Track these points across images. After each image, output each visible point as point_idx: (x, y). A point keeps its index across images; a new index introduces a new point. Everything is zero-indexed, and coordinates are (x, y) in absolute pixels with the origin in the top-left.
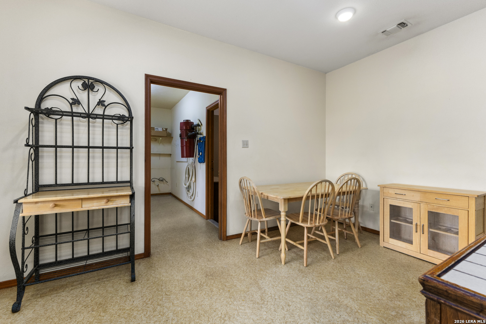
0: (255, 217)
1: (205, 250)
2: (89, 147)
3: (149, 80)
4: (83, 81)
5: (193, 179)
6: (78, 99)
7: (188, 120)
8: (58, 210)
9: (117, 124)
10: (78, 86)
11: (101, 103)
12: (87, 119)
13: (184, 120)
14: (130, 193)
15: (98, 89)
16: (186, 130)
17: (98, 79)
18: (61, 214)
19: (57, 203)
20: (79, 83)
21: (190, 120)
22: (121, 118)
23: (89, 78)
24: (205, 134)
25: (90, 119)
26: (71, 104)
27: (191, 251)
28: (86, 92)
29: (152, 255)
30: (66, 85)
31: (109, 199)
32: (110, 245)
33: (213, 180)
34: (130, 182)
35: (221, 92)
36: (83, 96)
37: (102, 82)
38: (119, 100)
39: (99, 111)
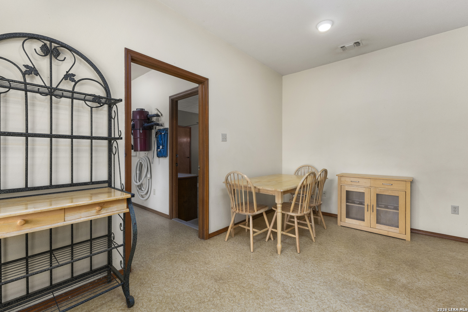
0: (246, 211)
1: (192, 252)
2: (51, 136)
3: (129, 58)
4: (43, 44)
6: (34, 67)
7: (142, 109)
8: (28, 229)
9: (92, 108)
10: (35, 49)
11: (69, 76)
12: (49, 97)
13: (137, 109)
14: (129, 196)
15: (65, 58)
16: (141, 120)
17: (66, 44)
19: (27, 218)
20: (37, 45)
21: (144, 109)
22: (96, 99)
23: (52, 41)
24: (167, 125)
25: (53, 97)
26: (24, 74)
27: (178, 256)
28: (47, 59)
29: (133, 269)
30: (16, 44)
31: (101, 206)
32: (82, 267)
33: (177, 176)
34: (109, 181)
35: (202, 81)
37: (71, 49)
38: (93, 75)
39: (67, 86)
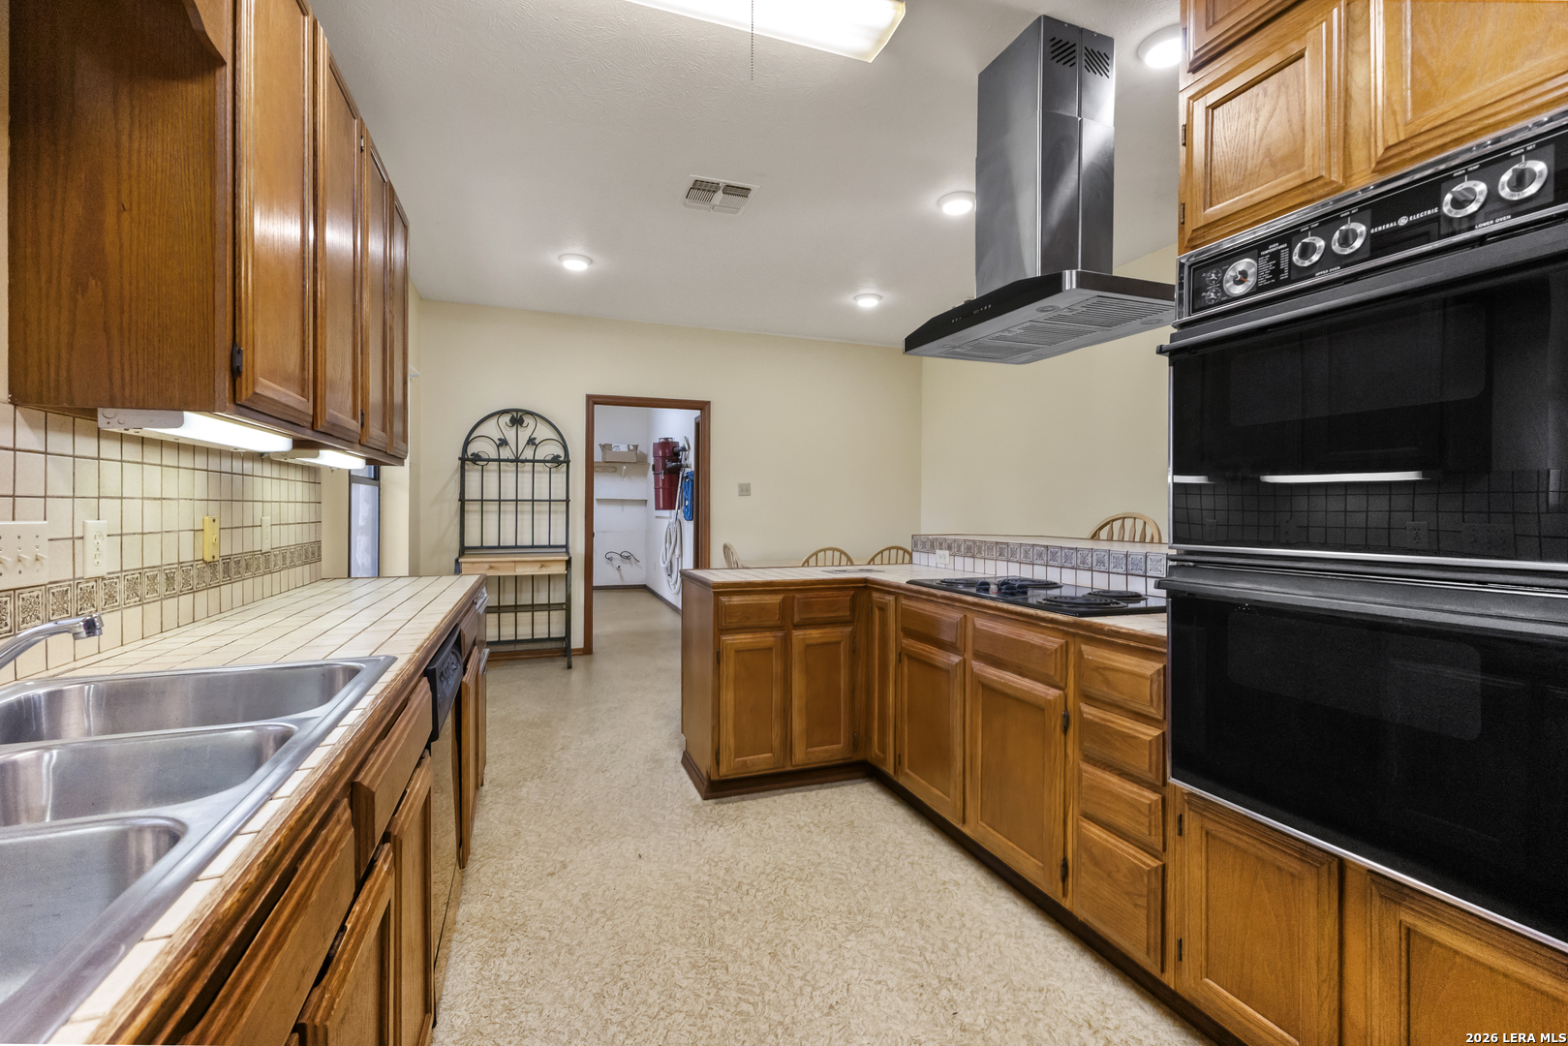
2: (516, 501)
3: (591, 403)
4: (512, 415)
5: (677, 551)
6: (505, 439)
7: (666, 439)
8: (493, 573)
9: (551, 469)
10: (506, 422)
11: (531, 441)
12: (516, 465)
13: (659, 440)
14: (567, 558)
15: (528, 423)
16: (664, 457)
17: (528, 410)
18: (504, 577)
19: (492, 565)
20: (507, 418)
22: (556, 460)
23: (517, 411)
24: (691, 467)
25: (519, 465)
26: (498, 447)
28: (515, 428)
29: (595, 653)
30: (493, 422)
31: (543, 563)
32: (541, 630)
34: (566, 547)
35: (703, 407)
36: (510, 434)
37: (532, 414)
38: (553, 435)
39: (528, 454)
